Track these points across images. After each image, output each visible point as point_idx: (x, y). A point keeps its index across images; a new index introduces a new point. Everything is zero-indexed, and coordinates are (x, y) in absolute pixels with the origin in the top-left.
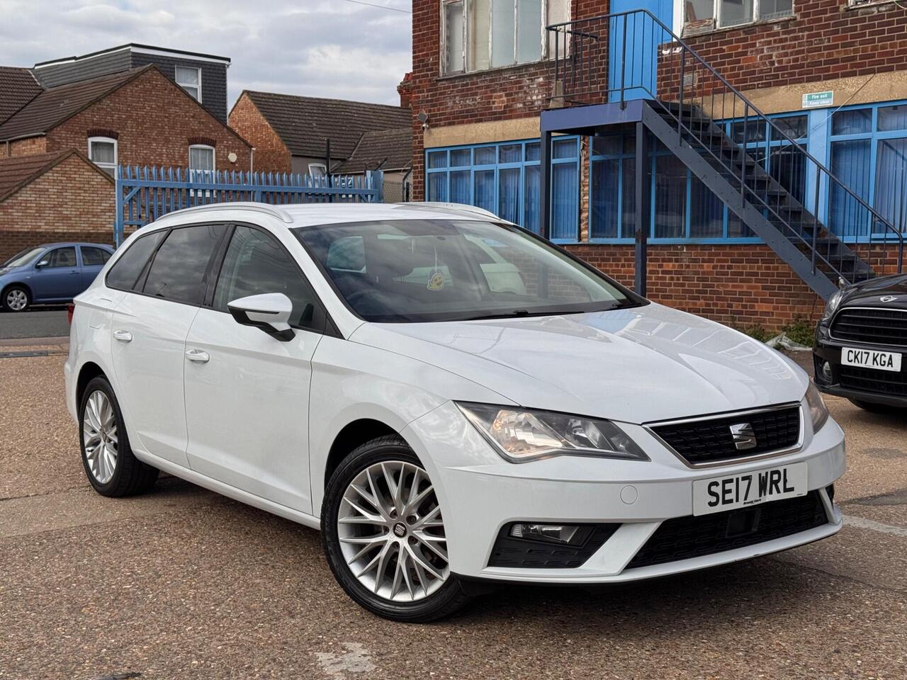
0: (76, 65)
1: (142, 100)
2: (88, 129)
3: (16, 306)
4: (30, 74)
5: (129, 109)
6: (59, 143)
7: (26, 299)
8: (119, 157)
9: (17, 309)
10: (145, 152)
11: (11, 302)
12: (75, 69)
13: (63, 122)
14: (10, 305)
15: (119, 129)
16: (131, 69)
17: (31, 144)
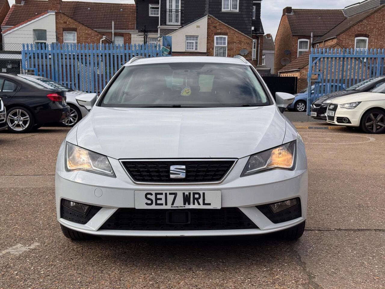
0: (360, 6)
1: (381, 19)
2: (356, 34)
3: (300, 109)
4: (342, 12)
5: (375, 24)
6: (342, 41)
7: (304, 107)
8: (369, 45)
9: (301, 111)
10: (381, 42)
11: (298, 107)
12: (359, 8)
13: (345, 31)
14: (298, 109)
15: (369, 33)
16: (379, 6)
17: (331, 42)
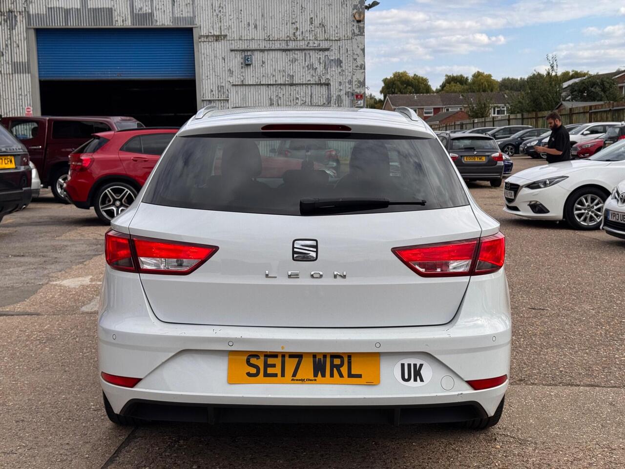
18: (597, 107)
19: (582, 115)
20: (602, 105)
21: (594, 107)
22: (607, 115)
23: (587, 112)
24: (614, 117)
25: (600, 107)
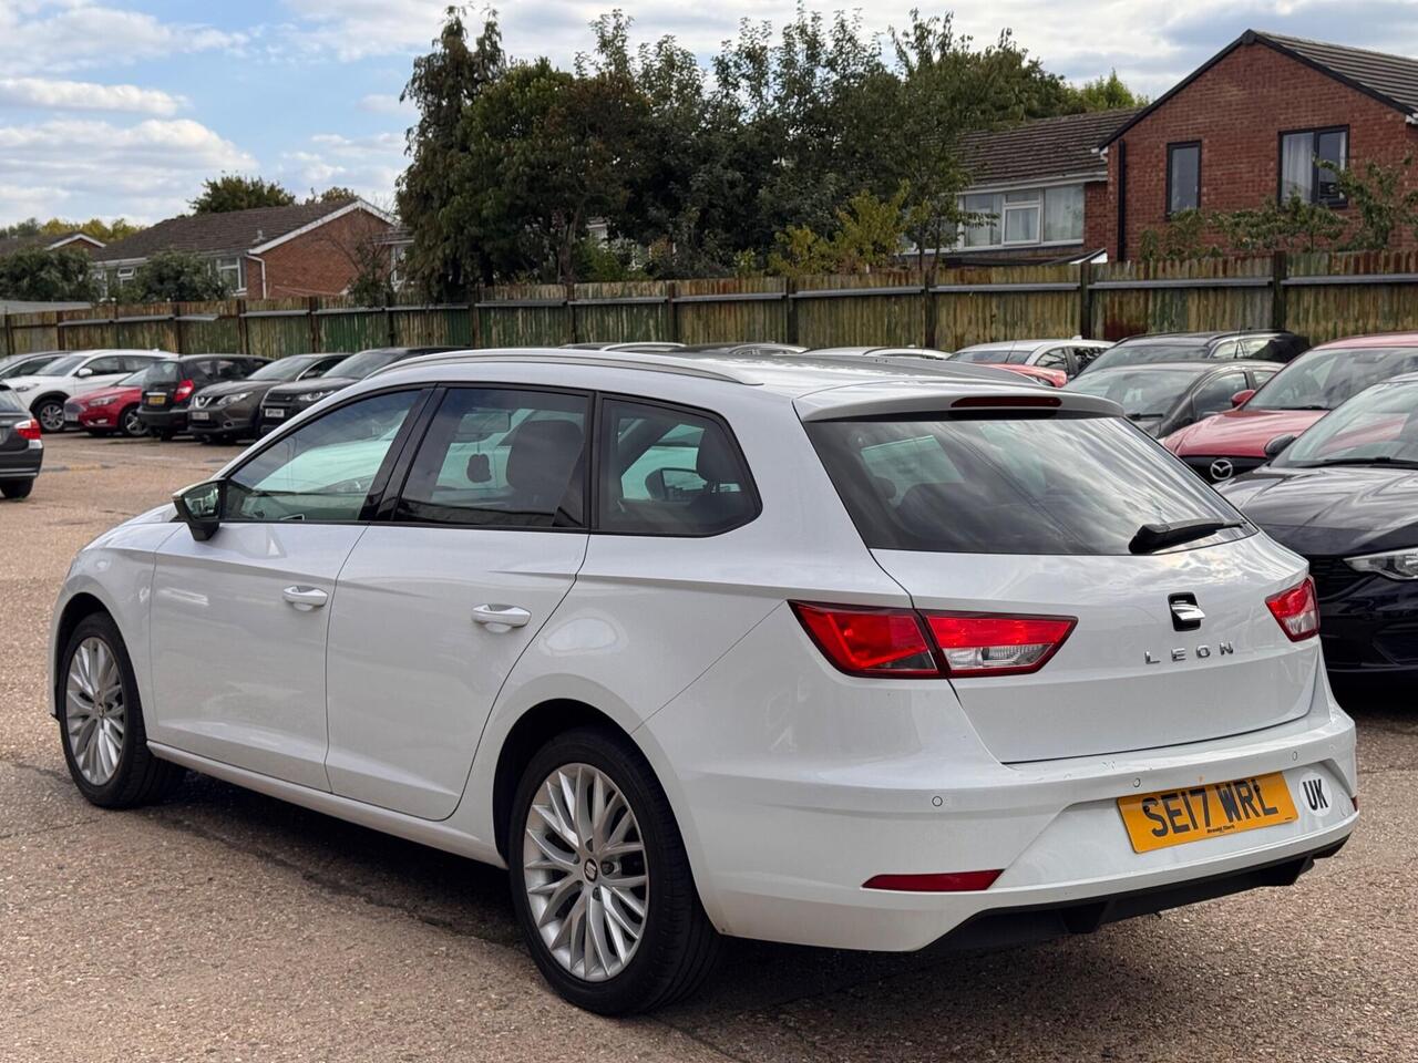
18: (76, 315)
19: (39, 330)
20: (88, 312)
21: (69, 314)
22: (102, 333)
23: (51, 326)
24: (121, 338)
25: (84, 316)
